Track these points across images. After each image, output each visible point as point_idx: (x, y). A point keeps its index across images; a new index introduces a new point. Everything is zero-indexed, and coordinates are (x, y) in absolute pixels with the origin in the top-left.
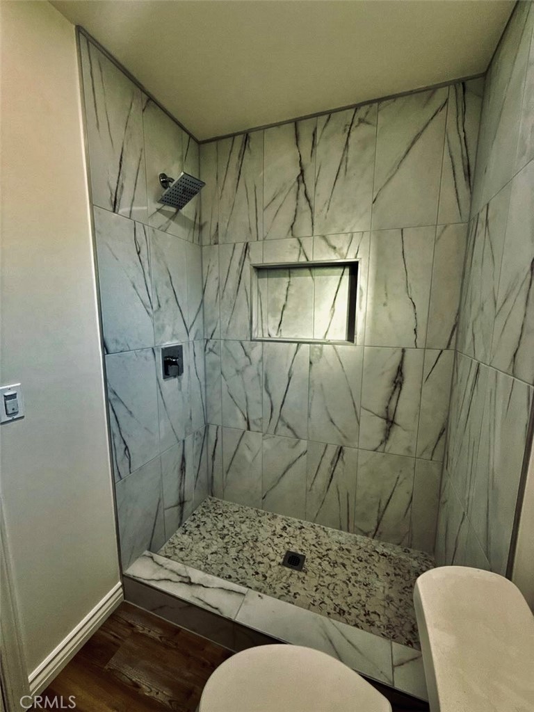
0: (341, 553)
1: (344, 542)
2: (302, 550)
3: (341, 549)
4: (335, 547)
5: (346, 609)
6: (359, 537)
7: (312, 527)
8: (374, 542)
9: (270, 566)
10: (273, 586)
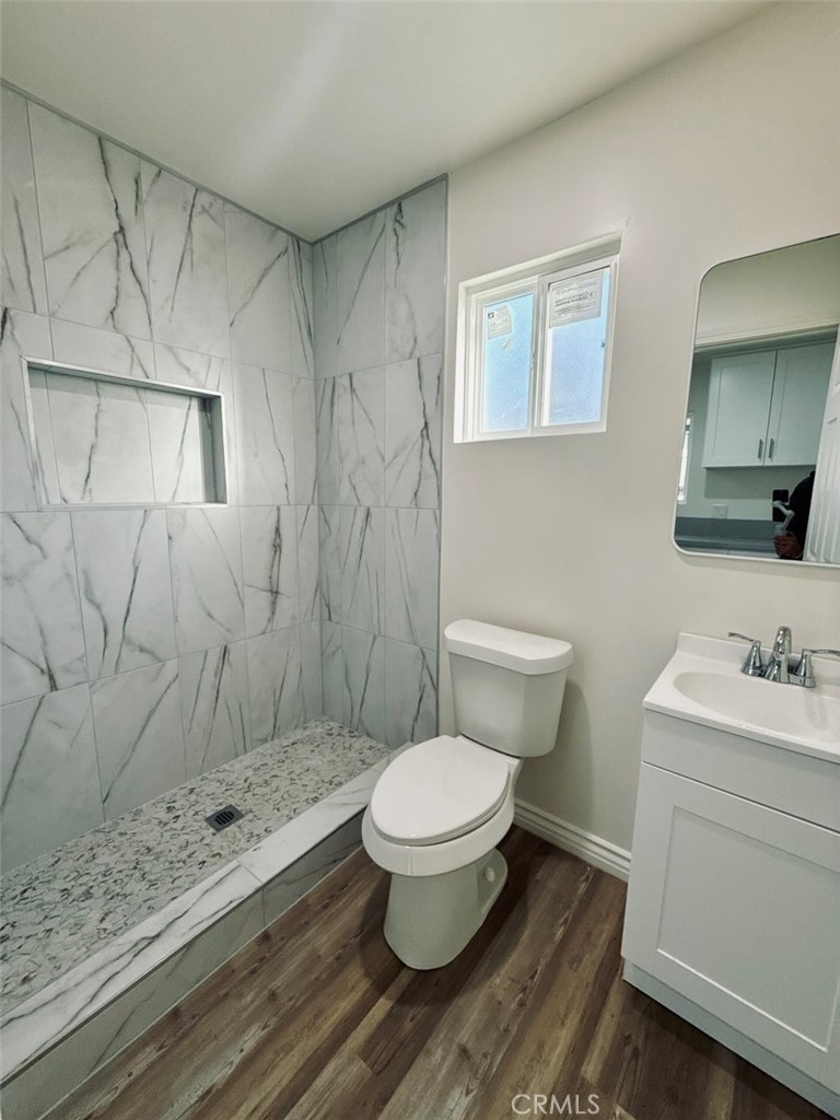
0: (260, 772)
1: (250, 763)
2: (221, 804)
3: (255, 770)
4: (250, 773)
5: (315, 795)
6: (260, 749)
7: (202, 780)
8: (276, 741)
9: (207, 845)
10: (237, 849)
